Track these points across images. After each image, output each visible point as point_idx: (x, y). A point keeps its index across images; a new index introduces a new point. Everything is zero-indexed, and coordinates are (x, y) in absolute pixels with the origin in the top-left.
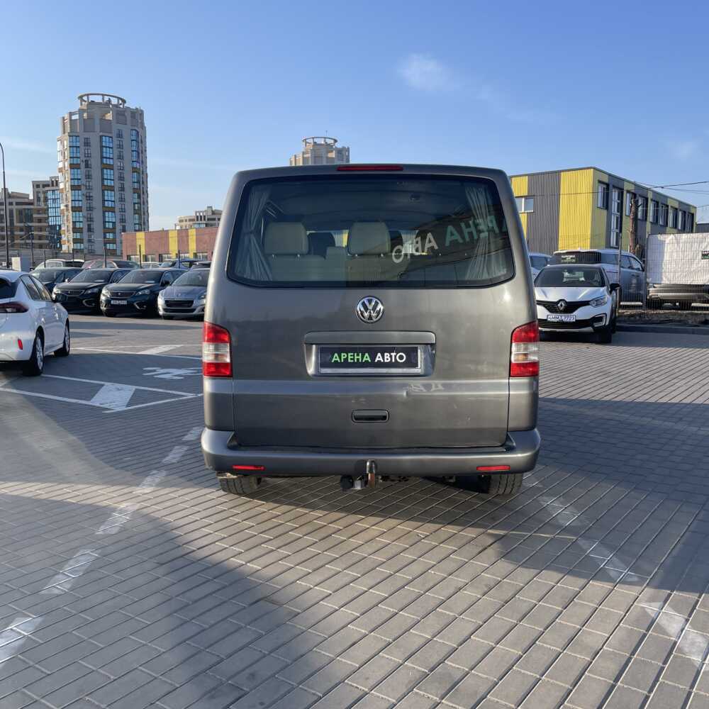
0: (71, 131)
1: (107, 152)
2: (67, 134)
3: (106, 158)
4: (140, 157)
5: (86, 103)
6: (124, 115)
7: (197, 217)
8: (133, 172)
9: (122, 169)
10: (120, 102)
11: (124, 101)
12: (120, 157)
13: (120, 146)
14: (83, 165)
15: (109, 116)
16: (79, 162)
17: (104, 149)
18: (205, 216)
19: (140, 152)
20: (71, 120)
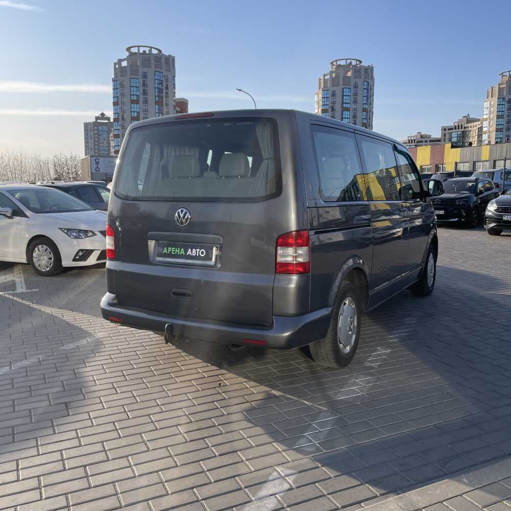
0: (324, 88)
1: (346, 99)
2: (321, 89)
3: (346, 103)
4: (369, 101)
5: (335, 67)
6: (360, 72)
7: (409, 141)
8: (363, 111)
9: (355, 110)
10: (358, 62)
11: (361, 62)
12: (355, 102)
13: (356, 94)
14: (330, 110)
15: (349, 74)
16: (327, 108)
17: (345, 97)
18: (415, 140)
19: (369, 97)
20: (324, 79)
